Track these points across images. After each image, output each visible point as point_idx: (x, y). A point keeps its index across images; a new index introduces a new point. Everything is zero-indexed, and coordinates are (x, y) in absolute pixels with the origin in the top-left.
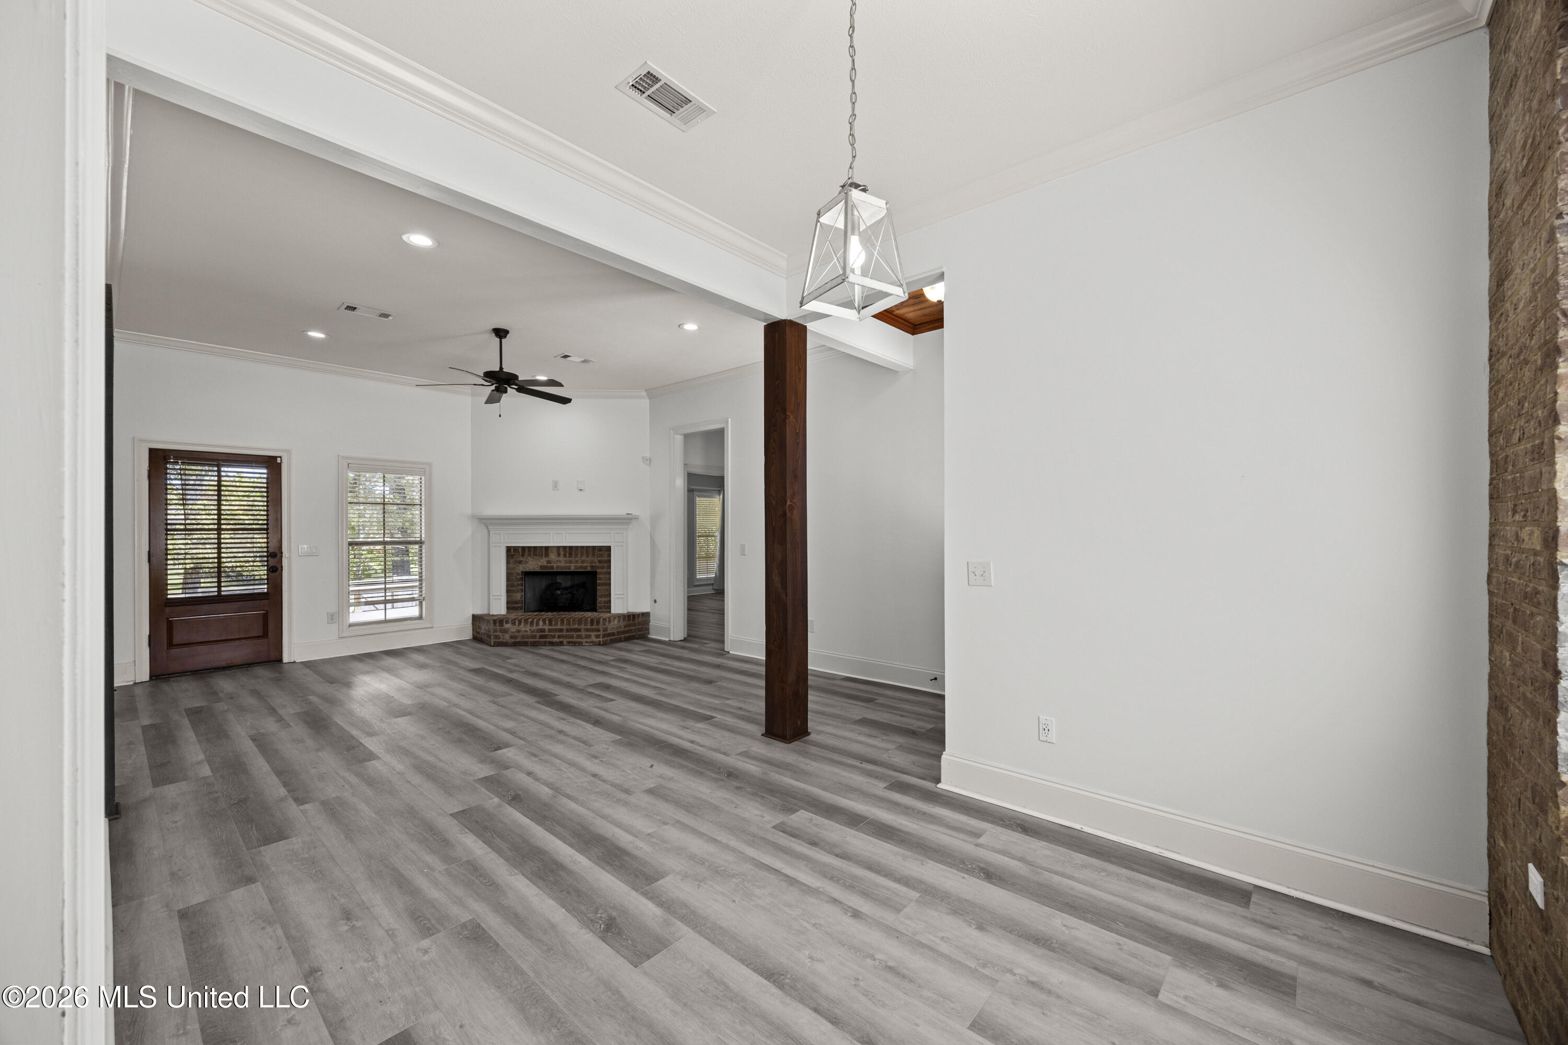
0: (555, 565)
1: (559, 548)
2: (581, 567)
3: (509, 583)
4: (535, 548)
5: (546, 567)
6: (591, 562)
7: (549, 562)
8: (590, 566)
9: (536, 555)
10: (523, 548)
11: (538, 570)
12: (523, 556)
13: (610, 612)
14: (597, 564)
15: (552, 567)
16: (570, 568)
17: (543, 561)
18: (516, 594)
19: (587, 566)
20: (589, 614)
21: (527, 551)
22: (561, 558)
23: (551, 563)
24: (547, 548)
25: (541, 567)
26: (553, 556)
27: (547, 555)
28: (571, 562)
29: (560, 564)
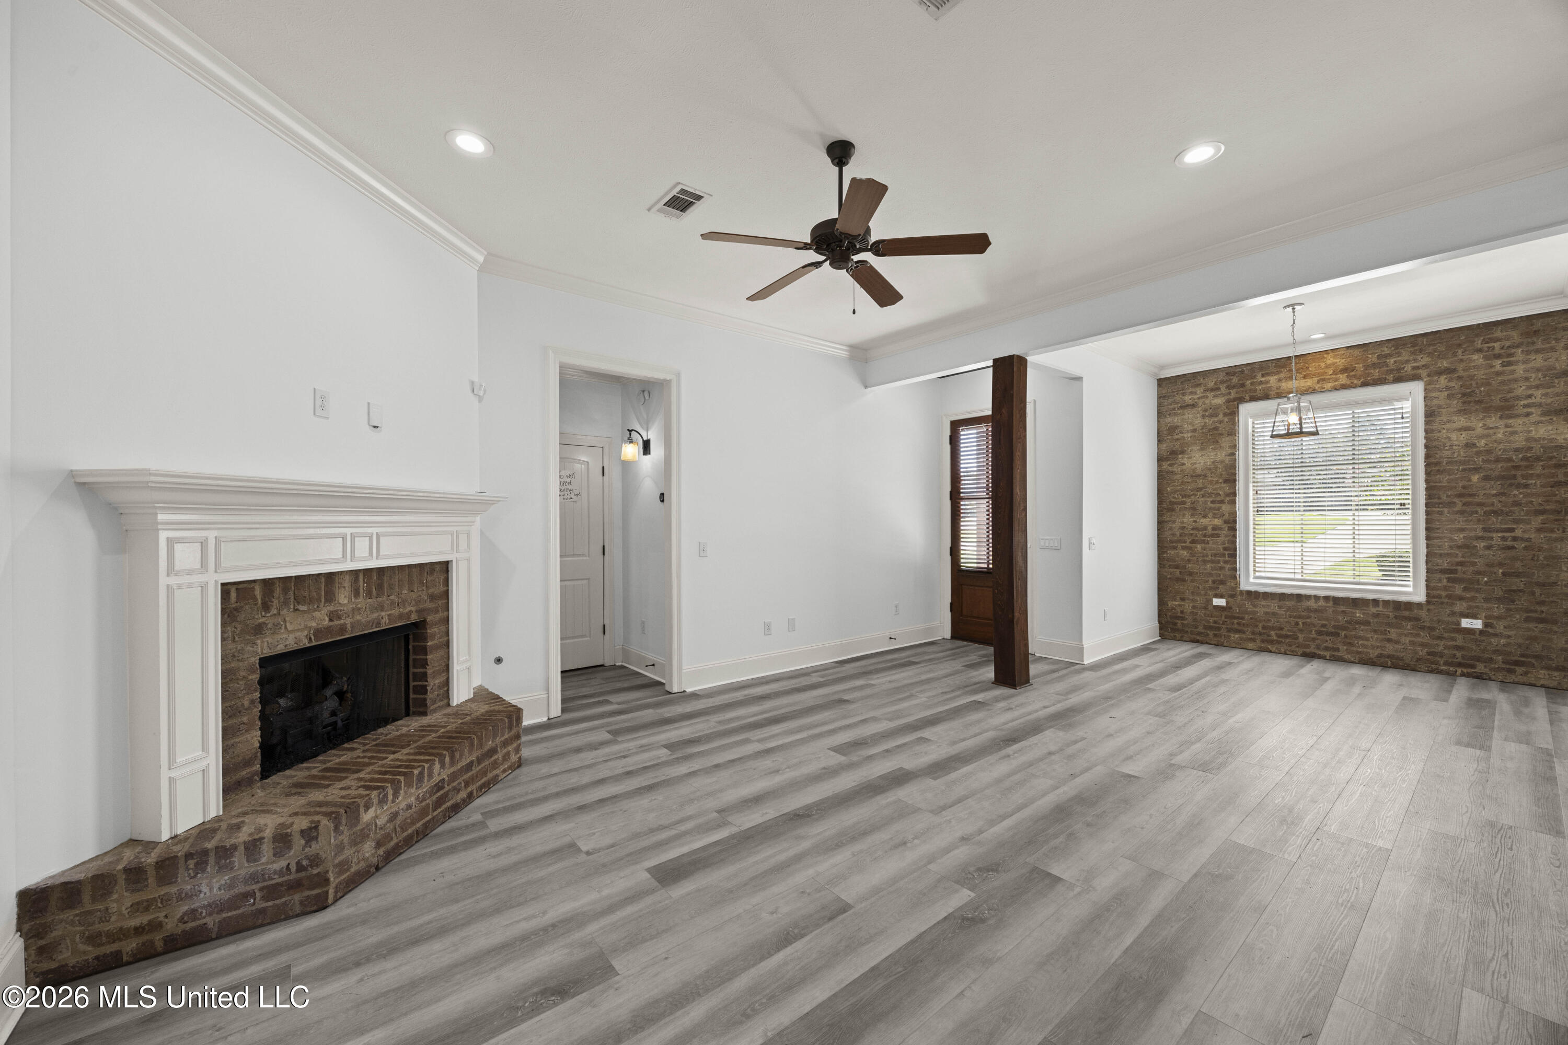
0: (349, 621)
1: (355, 573)
2: (401, 616)
3: (227, 704)
4: (300, 579)
5: (328, 630)
6: (418, 602)
7: (333, 616)
8: (416, 611)
9: (298, 601)
10: (268, 584)
11: (305, 643)
12: (266, 607)
13: (448, 705)
14: (428, 605)
15: (343, 629)
16: (379, 624)
17: (320, 618)
18: (248, 736)
19: (410, 612)
20: (411, 725)
21: (278, 591)
22: (361, 602)
23: (339, 618)
24: (330, 577)
25: (318, 632)
26: (343, 598)
27: (330, 597)
28: (382, 608)
29: (358, 617)
